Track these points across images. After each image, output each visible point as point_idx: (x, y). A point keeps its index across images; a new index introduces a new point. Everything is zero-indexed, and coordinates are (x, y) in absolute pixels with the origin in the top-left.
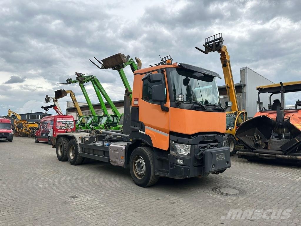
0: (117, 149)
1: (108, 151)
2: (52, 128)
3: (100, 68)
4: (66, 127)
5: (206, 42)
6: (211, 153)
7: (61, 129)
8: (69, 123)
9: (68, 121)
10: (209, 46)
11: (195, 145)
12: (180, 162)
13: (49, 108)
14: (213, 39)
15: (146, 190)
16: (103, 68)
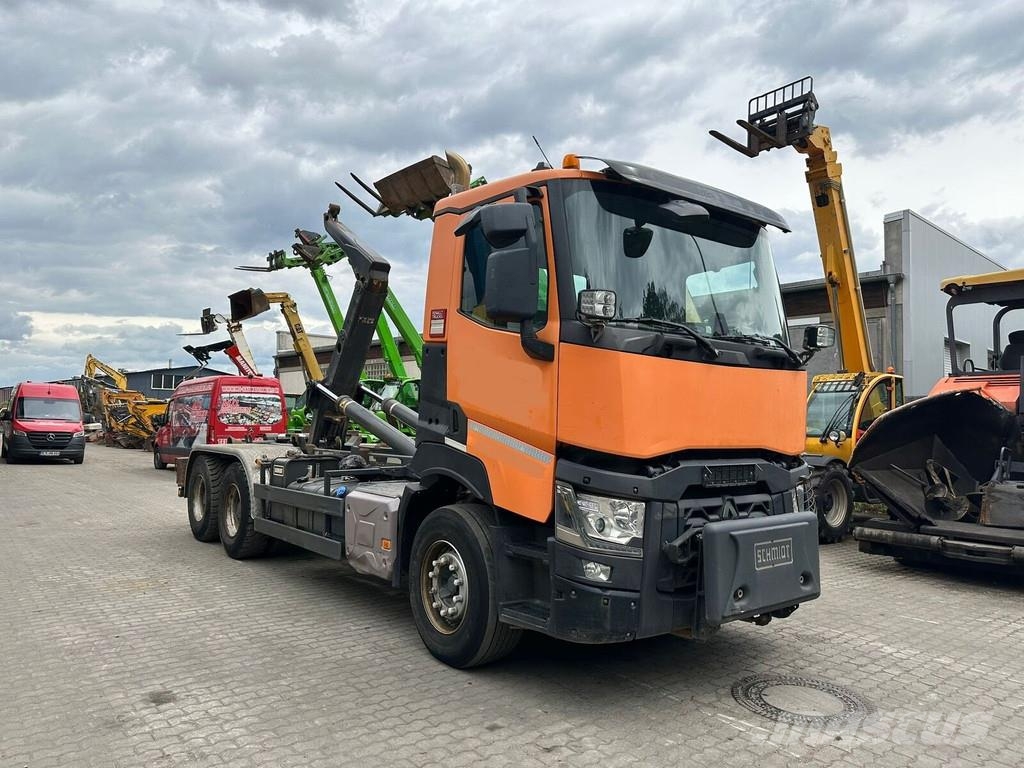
0: (371, 510)
1: (341, 515)
2: (206, 422)
3: (375, 215)
4: (252, 419)
5: (753, 111)
6: (732, 537)
7: (236, 424)
8: (263, 402)
9: (261, 396)
10: (764, 126)
11: (663, 501)
12: (598, 573)
13: (211, 354)
14: (779, 101)
15: (462, 677)
16: (385, 214)
